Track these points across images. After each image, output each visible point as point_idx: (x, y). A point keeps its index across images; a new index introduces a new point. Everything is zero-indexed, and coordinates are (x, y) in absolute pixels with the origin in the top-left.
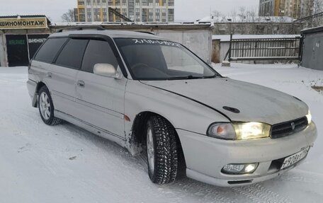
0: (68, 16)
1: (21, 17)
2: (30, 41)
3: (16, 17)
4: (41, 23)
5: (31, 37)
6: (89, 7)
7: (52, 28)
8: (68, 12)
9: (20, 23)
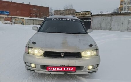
0: (116, 10)
1: (82, 12)
2: (84, 21)
3: (81, 12)
4: (88, 14)
5: (85, 19)
6: (125, 6)
7: (92, 16)
8: (116, 9)
9: (82, 14)
